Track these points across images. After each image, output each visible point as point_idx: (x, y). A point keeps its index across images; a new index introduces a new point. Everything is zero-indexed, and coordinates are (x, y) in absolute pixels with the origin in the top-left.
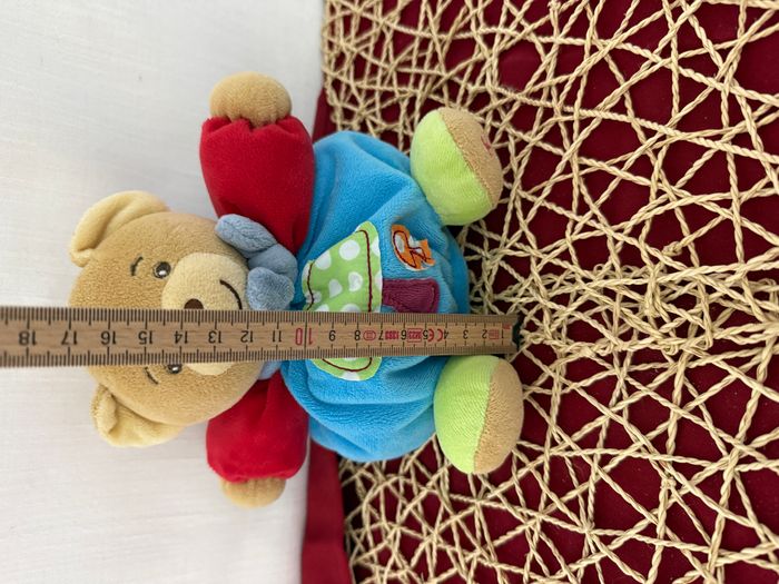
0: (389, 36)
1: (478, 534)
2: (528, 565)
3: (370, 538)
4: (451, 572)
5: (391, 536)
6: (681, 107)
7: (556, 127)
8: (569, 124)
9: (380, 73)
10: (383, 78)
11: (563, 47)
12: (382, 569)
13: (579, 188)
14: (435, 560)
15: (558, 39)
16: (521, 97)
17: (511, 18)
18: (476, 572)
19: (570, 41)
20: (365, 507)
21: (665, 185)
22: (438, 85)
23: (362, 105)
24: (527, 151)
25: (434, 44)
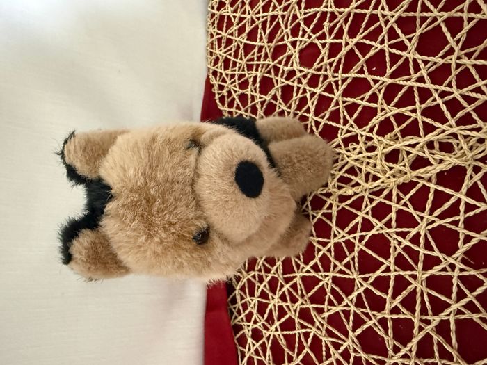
0: (242, 46)
1: (300, 292)
2: (326, 302)
3: (241, 308)
4: (287, 317)
5: (252, 305)
6: (391, 68)
7: (330, 84)
8: (336, 82)
9: (238, 65)
10: (240, 68)
11: (332, 44)
12: (248, 324)
13: (343, 113)
14: (277, 313)
15: (329, 40)
16: (311, 71)
17: (304, 32)
18: (299, 313)
19: (335, 41)
20: (237, 292)
21: (385, 106)
22: (268, 69)
23: (229, 82)
24: (316, 97)
25: (266, 49)
